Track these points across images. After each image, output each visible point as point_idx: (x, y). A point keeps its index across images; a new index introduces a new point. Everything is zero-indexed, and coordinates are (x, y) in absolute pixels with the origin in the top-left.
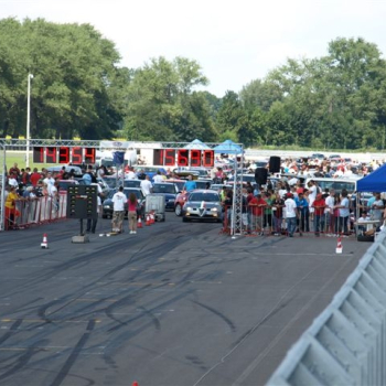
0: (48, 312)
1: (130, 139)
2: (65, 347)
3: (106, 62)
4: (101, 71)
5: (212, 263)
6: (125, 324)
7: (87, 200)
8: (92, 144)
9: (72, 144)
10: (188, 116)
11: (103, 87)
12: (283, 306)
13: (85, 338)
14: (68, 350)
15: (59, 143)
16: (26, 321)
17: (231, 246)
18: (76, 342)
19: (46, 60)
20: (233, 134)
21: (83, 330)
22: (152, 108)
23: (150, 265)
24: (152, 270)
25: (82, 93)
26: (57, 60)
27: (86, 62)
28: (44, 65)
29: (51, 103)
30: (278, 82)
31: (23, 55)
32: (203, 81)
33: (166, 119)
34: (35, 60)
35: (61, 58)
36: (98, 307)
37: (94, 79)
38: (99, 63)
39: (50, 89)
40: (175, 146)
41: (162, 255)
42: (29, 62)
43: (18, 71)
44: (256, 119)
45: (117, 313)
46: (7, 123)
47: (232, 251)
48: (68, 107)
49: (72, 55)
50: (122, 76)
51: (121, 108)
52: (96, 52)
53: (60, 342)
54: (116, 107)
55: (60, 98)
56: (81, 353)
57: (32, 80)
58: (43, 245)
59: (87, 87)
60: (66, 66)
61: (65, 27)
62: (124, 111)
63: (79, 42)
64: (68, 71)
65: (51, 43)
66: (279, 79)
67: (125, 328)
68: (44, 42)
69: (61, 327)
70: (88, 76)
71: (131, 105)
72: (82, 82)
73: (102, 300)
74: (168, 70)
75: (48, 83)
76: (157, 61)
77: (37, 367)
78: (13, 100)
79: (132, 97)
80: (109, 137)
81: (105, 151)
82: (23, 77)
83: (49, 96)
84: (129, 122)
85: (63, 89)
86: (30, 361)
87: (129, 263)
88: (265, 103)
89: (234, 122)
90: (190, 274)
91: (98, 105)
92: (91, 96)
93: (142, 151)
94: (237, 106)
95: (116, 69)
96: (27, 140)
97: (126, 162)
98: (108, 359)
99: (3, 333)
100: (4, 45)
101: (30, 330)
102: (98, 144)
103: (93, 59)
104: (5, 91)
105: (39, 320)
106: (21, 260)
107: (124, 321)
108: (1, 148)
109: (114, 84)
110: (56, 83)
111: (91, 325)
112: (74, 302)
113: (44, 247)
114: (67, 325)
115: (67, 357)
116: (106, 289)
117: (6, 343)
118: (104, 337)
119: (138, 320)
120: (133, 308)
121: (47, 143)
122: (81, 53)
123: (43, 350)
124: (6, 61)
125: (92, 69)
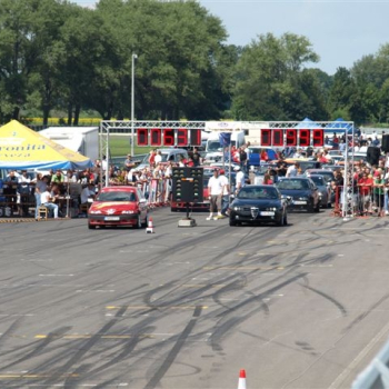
0: (154, 298)
1: (238, 119)
2: (172, 334)
3: (213, 40)
4: (207, 49)
5: (323, 245)
6: (232, 310)
7: (193, 183)
8: (197, 125)
9: (177, 125)
10: (298, 94)
11: (209, 65)
13: (192, 324)
14: (171, 339)
15: (164, 125)
16: (131, 308)
17: (343, 228)
18: (182, 329)
19: (151, 39)
20: (344, 112)
21: (189, 316)
22: (261, 87)
23: (259, 249)
24: (261, 253)
25: (189, 73)
26: (162, 39)
27: (192, 40)
28: (150, 45)
29: (156, 83)
31: (127, 35)
32: (314, 58)
33: (276, 98)
34: (139, 39)
35: (166, 37)
36: (205, 293)
37: (200, 57)
38: (204, 40)
39: (155, 69)
40: (283, 125)
41: (271, 238)
42: (133, 41)
43: (122, 51)
44: (368, 96)
45: (226, 299)
47: (343, 233)
48: (174, 87)
49: (177, 34)
50: (230, 54)
51: (228, 87)
52: (202, 30)
53: (166, 329)
54: (224, 87)
55: (165, 77)
56: (187, 340)
57: (136, 60)
58: (148, 229)
59: (194, 66)
60: (171, 46)
61: (170, 5)
62: (232, 91)
63: (184, 20)
64: (173, 50)
65: (155, 22)
67: (234, 314)
68: (148, 21)
69: (166, 314)
70: (194, 55)
71: (239, 84)
72: (188, 61)
73: (209, 286)
74: (276, 47)
75: (154, 62)
76: (265, 39)
77: (143, 355)
78: (116, 81)
79: (240, 76)
80: (216, 117)
81: (212, 130)
82: (126, 59)
83: (155, 76)
84: (236, 102)
85: (169, 68)
86: (136, 349)
87: (237, 247)
88: (378, 79)
89: (346, 100)
90: (300, 258)
91: (204, 85)
92: (198, 75)
93: (250, 132)
94: (349, 83)
95: (223, 48)
96: (132, 122)
97: (234, 143)
98: (216, 346)
99: (108, 320)
100: (107, 24)
101: (135, 317)
102: (204, 125)
103: (199, 37)
104: (108, 72)
105: (144, 307)
106: (126, 245)
107: (231, 307)
108: (105, 131)
109: (221, 63)
110: (161, 63)
111: (197, 312)
112: (180, 288)
113: (149, 232)
114: (173, 311)
115: (173, 344)
116: (213, 274)
117: (110, 330)
118: (211, 324)
119: (246, 306)
120: (241, 292)
121: (151, 125)
122: (186, 31)
123: (148, 337)
124: (109, 42)
125: (198, 48)
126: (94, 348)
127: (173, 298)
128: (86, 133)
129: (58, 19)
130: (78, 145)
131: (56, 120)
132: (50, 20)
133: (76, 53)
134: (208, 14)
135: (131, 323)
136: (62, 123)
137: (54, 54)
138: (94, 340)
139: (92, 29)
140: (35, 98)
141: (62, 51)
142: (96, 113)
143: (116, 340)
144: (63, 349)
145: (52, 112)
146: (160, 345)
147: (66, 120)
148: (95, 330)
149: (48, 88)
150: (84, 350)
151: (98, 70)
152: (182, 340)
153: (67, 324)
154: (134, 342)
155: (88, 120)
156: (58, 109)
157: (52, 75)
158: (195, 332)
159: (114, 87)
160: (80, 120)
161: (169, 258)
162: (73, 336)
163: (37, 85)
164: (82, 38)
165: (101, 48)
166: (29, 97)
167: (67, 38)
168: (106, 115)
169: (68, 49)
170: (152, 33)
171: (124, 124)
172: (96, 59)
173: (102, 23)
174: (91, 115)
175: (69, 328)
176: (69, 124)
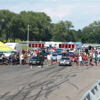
0: (31, 85)
1: (54, 41)
2: (35, 94)
3: (48, 22)
4: (47, 24)
5: (74, 73)
6: (50, 88)
7: (42, 57)
8: (43, 43)
9: (39, 43)
10: (69, 35)
11: (47, 28)
12: (91, 84)
13: (40, 92)
14: (35, 95)
15: (35, 42)
16: (26, 88)
17: (79, 69)
18: (38, 93)
19: (33, 22)
20: (80, 40)
21: (40, 90)
22: (60, 34)
23: (58, 73)
24: (58, 74)
25: (42, 30)
26: (36, 21)
27: (43, 22)
28: (33, 23)
30: (92, 27)
31: (27, 20)
32: (73, 27)
33: (63, 36)
34: (30, 22)
36: (44, 84)
37: (45, 26)
38: (46, 22)
39: (34, 29)
40: (64, 43)
41: (61, 71)
42: (29, 22)
43: (26, 24)
44: (86, 36)
45: (49, 85)
46: (23, 37)
47: (79, 70)
48: (38, 33)
49: (39, 20)
50: (52, 25)
51: (52, 33)
52: (46, 20)
53: (34, 93)
54: (51, 33)
55: (36, 31)
56: (39, 95)
57: (29, 27)
58: (31, 68)
59: (43, 28)
61: (38, 13)
62: (53, 34)
63: (41, 17)
64: (38, 24)
65: (34, 17)
66: (92, 26)
67: (51, 89)
68: (32, 17)
69: (34, 89)
70: (43, 26)
71: (54, 33)
72: (42, 27)
73: (45, 82)
74: (64, 24)
75: (33, 27)
76: (61, 22)
77: (28, 99)
78: (24, 32)
79: (54, 31)
80: (49, 41)
81: (47, 44)
82: (27, 26)
83: (34, 31)
84: (54, 37)
85: (37, 29)
86: (26, 97)
87: (52, 73)
88: (88, 32)
89: (80, 37)
90: (68, 76)
91: (46, 33)
92: (44, 30)
94: (81, 33)
95: (51, 24)
96: (28, 42)
97: (52, 47)
98: (46, 97)
99: (20, 90)
100: (22, 18)
101: (26, 90)
102: (45, 43)
103: (45, 21)
104: (22, 29)
105: (29, 87)
106: (25, 72)
107: (50, 87)
108: (21, 44)
109: (50, 27)
110: (35, 27)
111: (42, 89)
112: (38, 83)
113: (31, 69)
114: (36, 88)
115: (35, 97)
116: (46, 79)
117: (20, 93)
118: (45, 91)
119: (54, 87)
120: (53, 84)
121: (32, 42)
122: (42, 20)
123: (29, 95)
124: (23, 22)
125: (45, 24)
126: (16, 97)
127: (36, 85)
128: (16, 44)
129: (10, 16)
130: (14, 47)
131: (9, 41)
132: (8, 16)
133: (15, 25)
134: (47, 16)
135: (25, 91)
136: (11, 42)
137: (9, 25)
138: (16, 95)
139: (18, 19)
140: (4, 35)
141: (11, 24)
142: (19, 39)
143: (22, 95)
144: (8, 97)
145: (9, 39)
146: (32, 96)
147: (12, 41)
148: (17, 93)
149: (7, 33)
150: (13, 98)
151: (20, 29)
152: (38, 95)
153: (9, 91)
154: (26, 96)
155: (17, 41)
156: (10, 38)
157: (9, 30)
158: (41, 93)
159: (24, 33)
160: (15, 41)
161: (36, 75)
162: (11, 94)
163: (5, 32)
164: (16, 21)
165: (21, 24)
166: (3, 35)
167: (12, 21)
168: (22, 40)
169: (13, 24)
170: (33, 20)
171: (25, 42)
172: (19, 26)
173: (21, 17)
174: (18, 40)
175: (10, 92)
176: (13, 42)
